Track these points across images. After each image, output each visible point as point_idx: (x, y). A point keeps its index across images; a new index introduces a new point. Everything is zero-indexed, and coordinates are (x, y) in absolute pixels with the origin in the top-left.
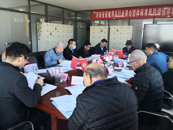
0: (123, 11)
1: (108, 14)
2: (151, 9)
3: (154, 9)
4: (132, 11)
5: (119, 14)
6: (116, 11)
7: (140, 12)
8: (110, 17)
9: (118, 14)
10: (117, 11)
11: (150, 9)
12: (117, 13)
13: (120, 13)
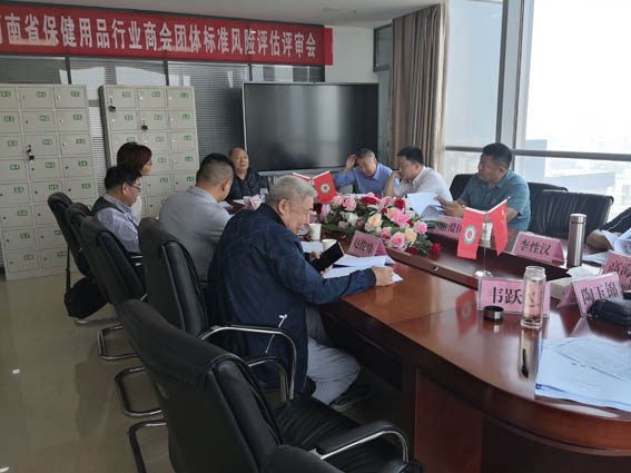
0: (134, 23)
1: (58, 28)
2: (238, 30)
3: (246, 31)
4: (172, 29)
5: (119, 35)
6: (99, 21)
7: (202, 37)
8: (74, 45)
9: (114, 36)
10: (103, 21)
11: (233, 30)
12: (104, 29)
13: (122, 31)
